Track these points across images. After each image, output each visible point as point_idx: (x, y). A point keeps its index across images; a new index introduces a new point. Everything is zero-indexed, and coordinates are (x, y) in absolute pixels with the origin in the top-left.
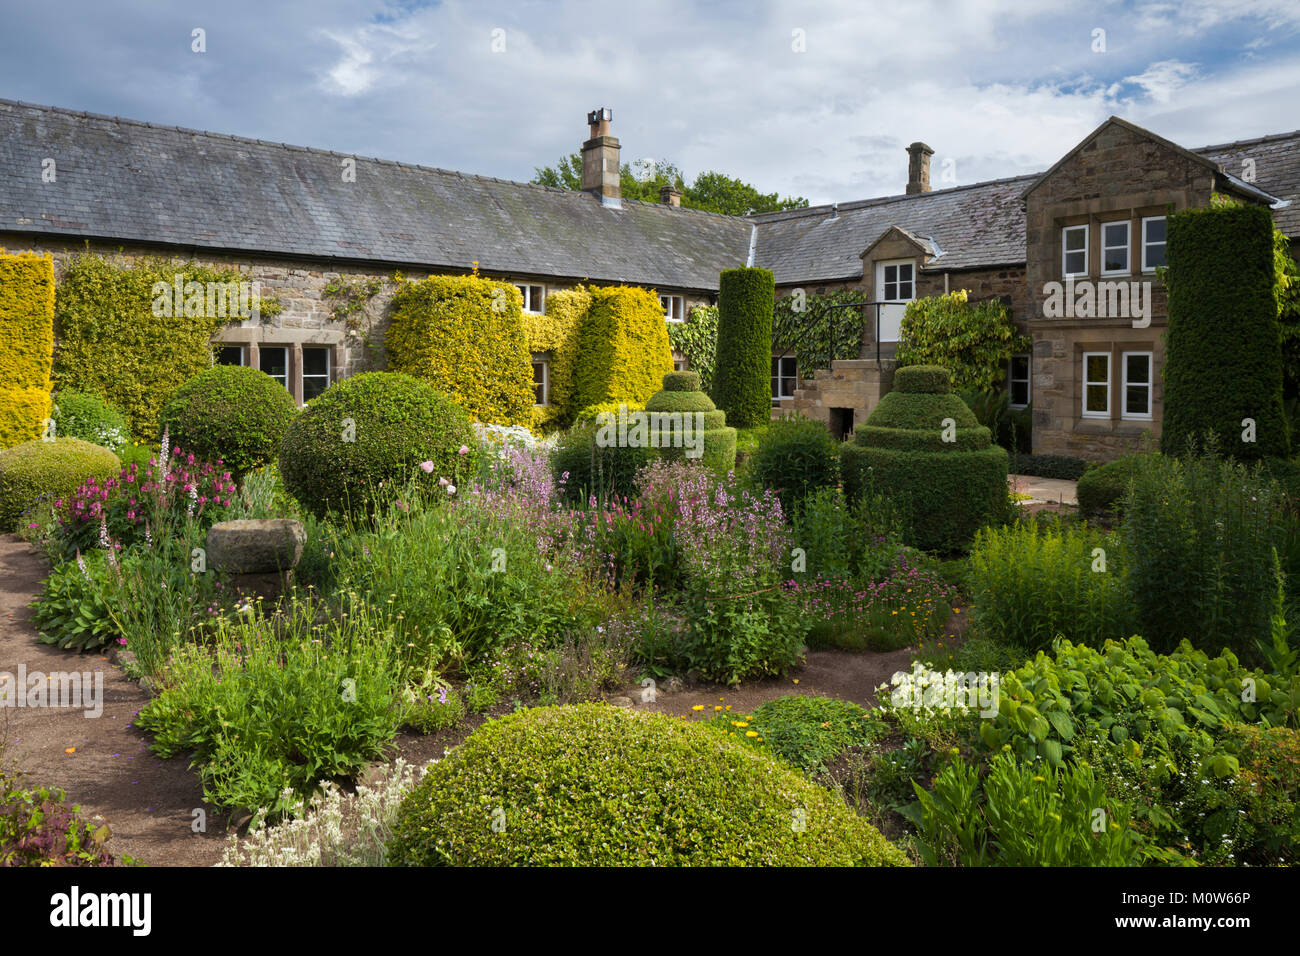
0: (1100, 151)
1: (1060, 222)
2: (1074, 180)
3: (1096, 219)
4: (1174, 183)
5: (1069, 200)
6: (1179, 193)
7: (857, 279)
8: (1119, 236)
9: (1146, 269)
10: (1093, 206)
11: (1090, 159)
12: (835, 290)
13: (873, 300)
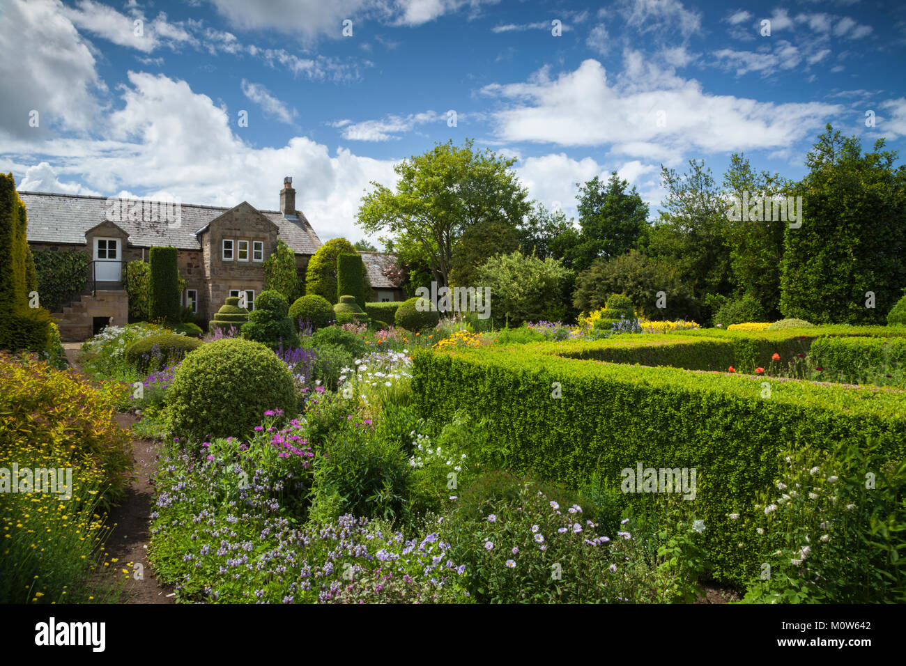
0: (240, 212)
1: (224, 237)
2: (230, 222)
3: (236, 238)
4: (265, 231)
5: (229, 229)
6: (267, 235)
7: (83, 245)
8: (244, 246)
9: (254, 260)
10: (238, 233)
11: (237, 215)
12: (67, 249)
13: (92, 259)
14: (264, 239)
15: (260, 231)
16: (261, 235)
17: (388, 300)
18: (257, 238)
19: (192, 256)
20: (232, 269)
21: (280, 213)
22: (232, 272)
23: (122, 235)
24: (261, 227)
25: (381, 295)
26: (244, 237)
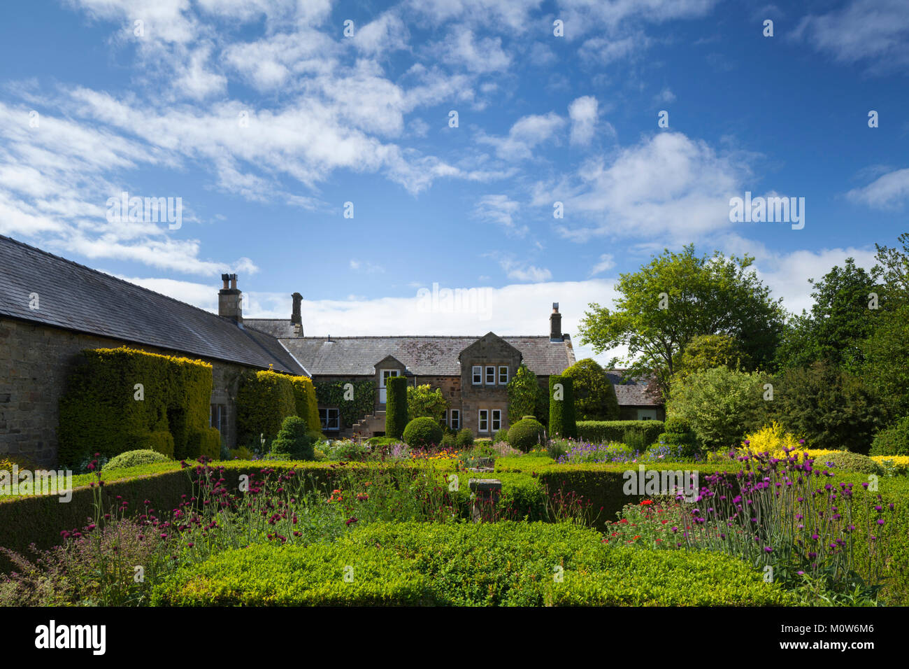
0: (487, 341)
1: (473, 364)
2: (478, 350)
3: (484, 365)
4: (508, 356)
5: (477, 357)
6: (511, 360)
7: (372, 376)
8: (490, 371)
9: (500, 383)
10: (485, 360)
11: (483, 344)
12: (361, 379)
13: (379, 386)
14: (508, 364)
15: (504, 357)
16: (505, 360)
17: (649, 418)
18: (502, 363)
19: (455, 381)
20: (479, 392)
21: (548, 337)
22: (480, 394)
23: (401, 367)
24: (505, 353)
25: (641, 413)
26: (490, 363)
